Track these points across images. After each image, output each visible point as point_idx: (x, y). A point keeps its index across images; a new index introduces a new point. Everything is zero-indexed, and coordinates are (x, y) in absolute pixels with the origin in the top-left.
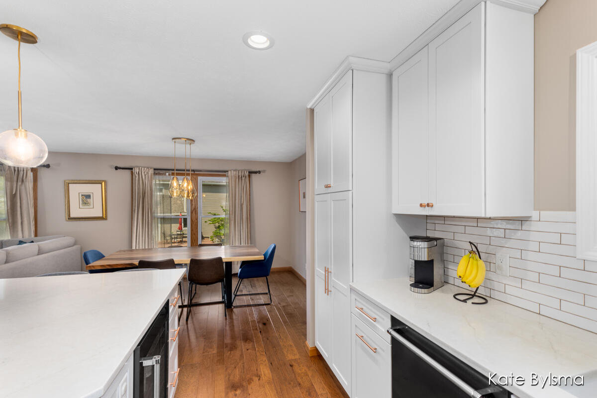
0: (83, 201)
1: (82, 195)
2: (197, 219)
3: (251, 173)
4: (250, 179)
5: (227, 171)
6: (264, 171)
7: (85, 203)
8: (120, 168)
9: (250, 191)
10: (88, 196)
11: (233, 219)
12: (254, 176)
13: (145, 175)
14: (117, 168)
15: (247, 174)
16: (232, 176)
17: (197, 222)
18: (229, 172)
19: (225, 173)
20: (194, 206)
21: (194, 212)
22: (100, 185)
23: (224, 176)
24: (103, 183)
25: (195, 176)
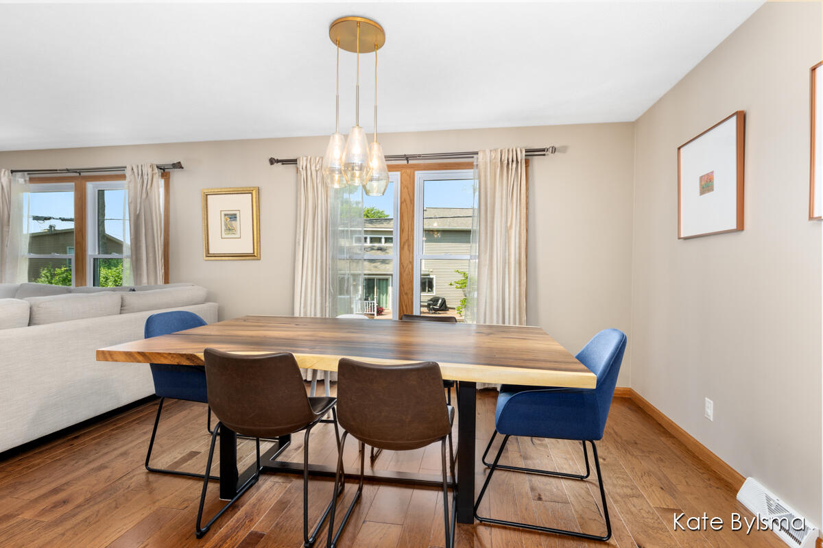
0: (226, 225)
1: (225, 215)
2: (412, 263)
3: (531, 153)
4: (530, 168)
5: (477, 153)
6: (564, 149)
7: (230, 229)
8: (278, 161)
9: (527, 197)
10: (233, 217)
11: (488, 262)
12: (537, 162)
13: (317, 171)
14: (272, 161)
15: (522, 156)
16: (486, 163)
17: (413, 270)
18: (480, 155)
19: (470, 160)
20: (405, 234)
21: (406, 247)
22: (250, 195)
23: (470, 166)
24: (254, 192)
25: (409, 171)
